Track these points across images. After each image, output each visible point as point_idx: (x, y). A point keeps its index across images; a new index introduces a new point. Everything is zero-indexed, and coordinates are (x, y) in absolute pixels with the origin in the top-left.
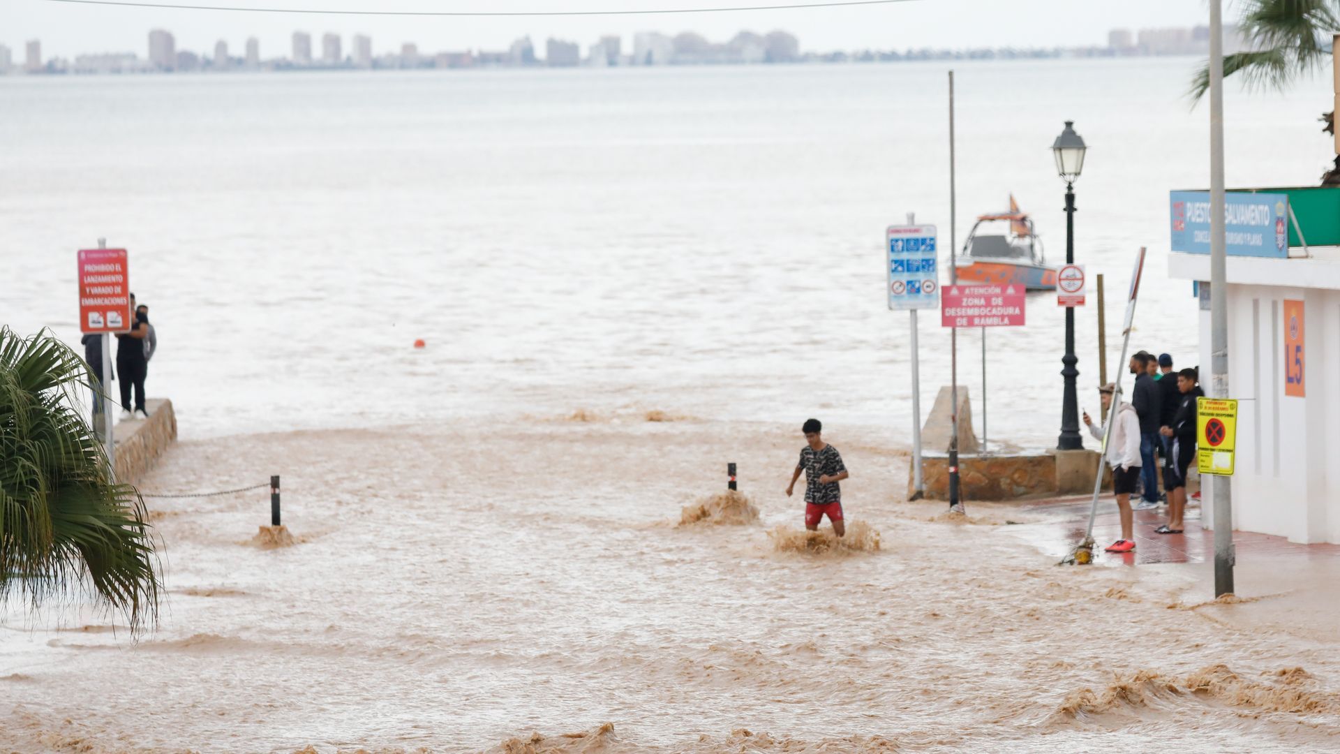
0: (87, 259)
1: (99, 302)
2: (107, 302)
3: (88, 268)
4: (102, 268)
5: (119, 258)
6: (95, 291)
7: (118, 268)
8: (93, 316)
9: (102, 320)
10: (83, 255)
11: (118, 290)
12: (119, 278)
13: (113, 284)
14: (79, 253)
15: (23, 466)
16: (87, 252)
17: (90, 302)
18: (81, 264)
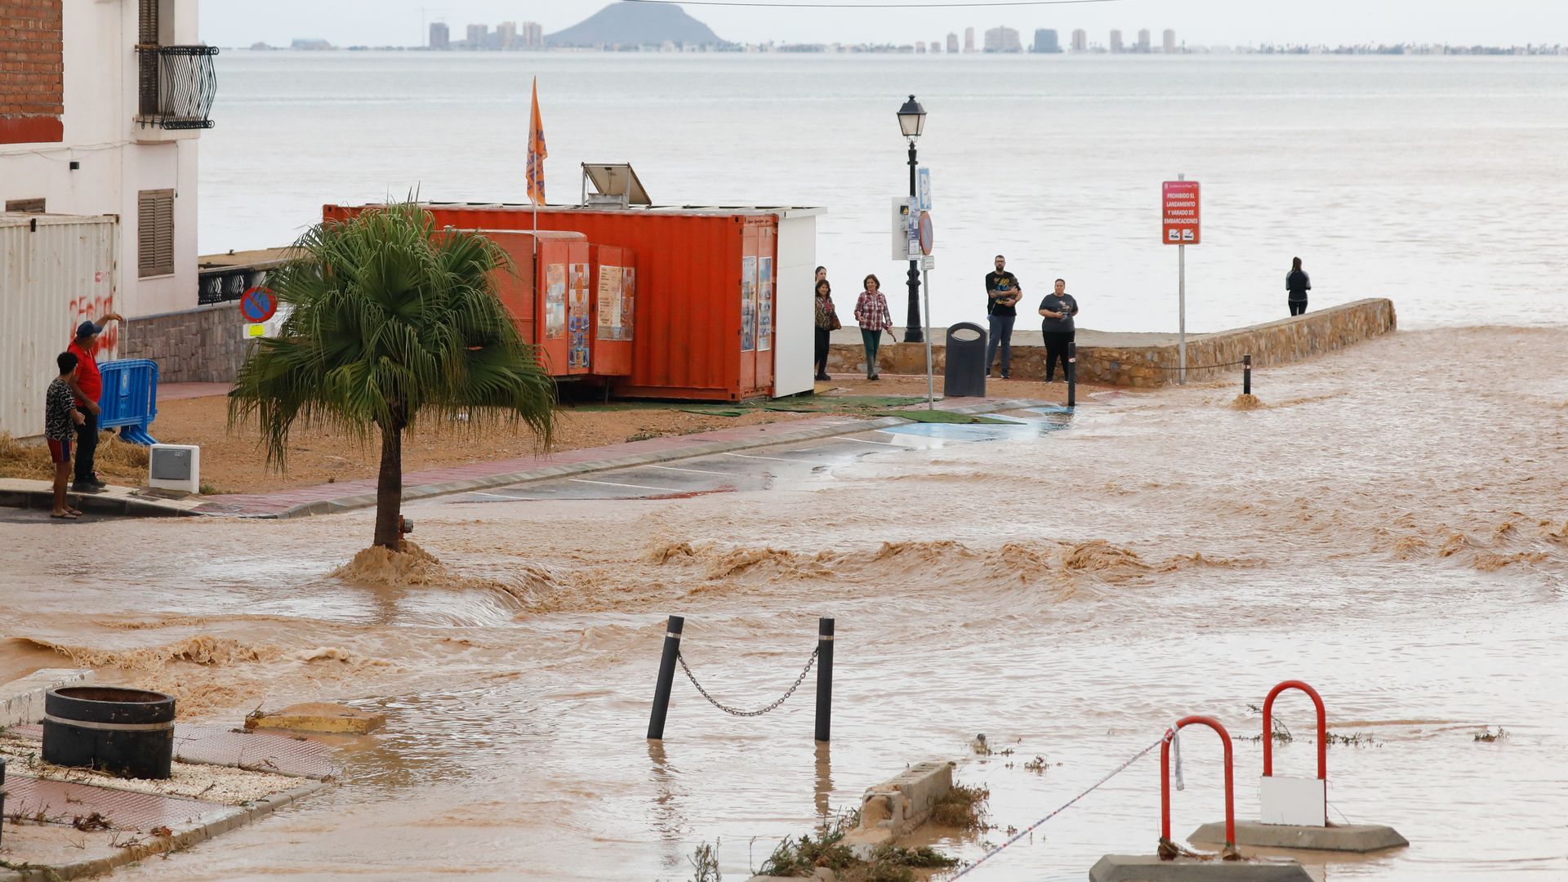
0: (1169, 189)
1: (1177, 221)
2: (1183, 221)
3: (1170, 195)
4: (1180, 196)
5: (1193, 189)
6: (1175, 213)
7: (1192, 196)
8: (1172, 232)
9: (1178, 235)
10: (1166, 186)
11: (1192, 212)
12: (1193, 204)
13: (1188, 208)
14: (1164, 183)
15: (440, 328)
16: (1170, 183)
17: (1171, 221)
18: (1165, 192)
